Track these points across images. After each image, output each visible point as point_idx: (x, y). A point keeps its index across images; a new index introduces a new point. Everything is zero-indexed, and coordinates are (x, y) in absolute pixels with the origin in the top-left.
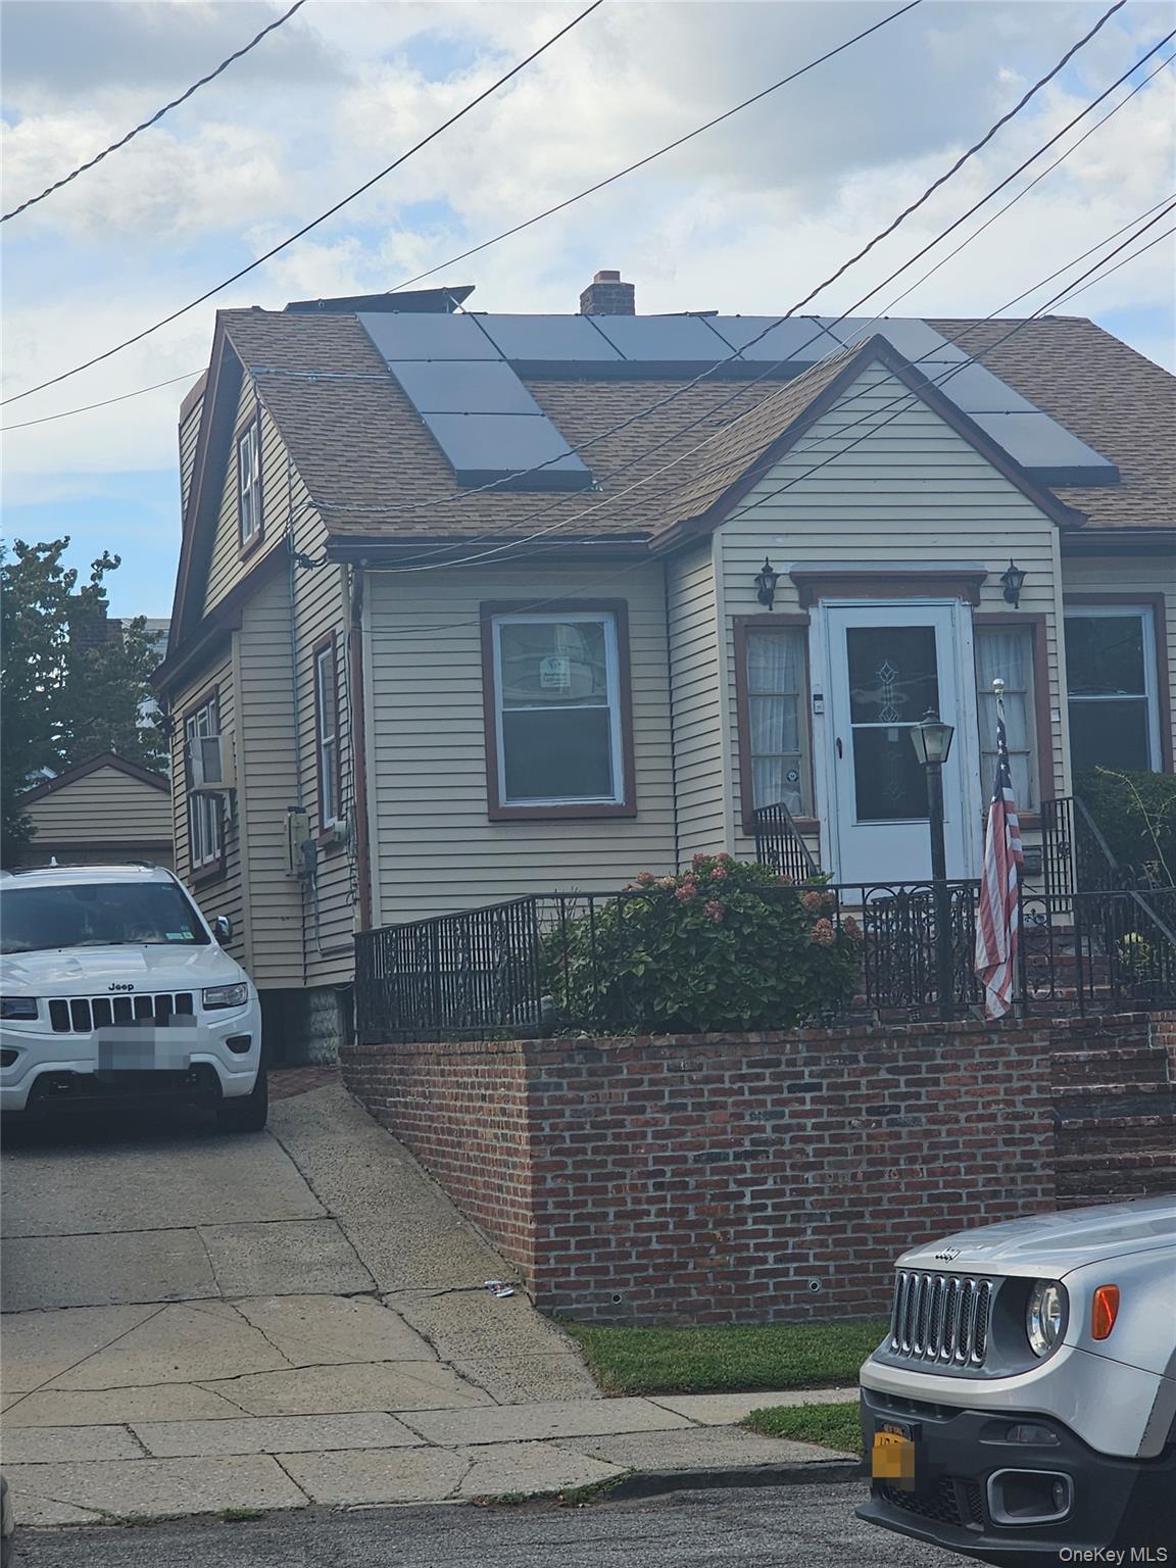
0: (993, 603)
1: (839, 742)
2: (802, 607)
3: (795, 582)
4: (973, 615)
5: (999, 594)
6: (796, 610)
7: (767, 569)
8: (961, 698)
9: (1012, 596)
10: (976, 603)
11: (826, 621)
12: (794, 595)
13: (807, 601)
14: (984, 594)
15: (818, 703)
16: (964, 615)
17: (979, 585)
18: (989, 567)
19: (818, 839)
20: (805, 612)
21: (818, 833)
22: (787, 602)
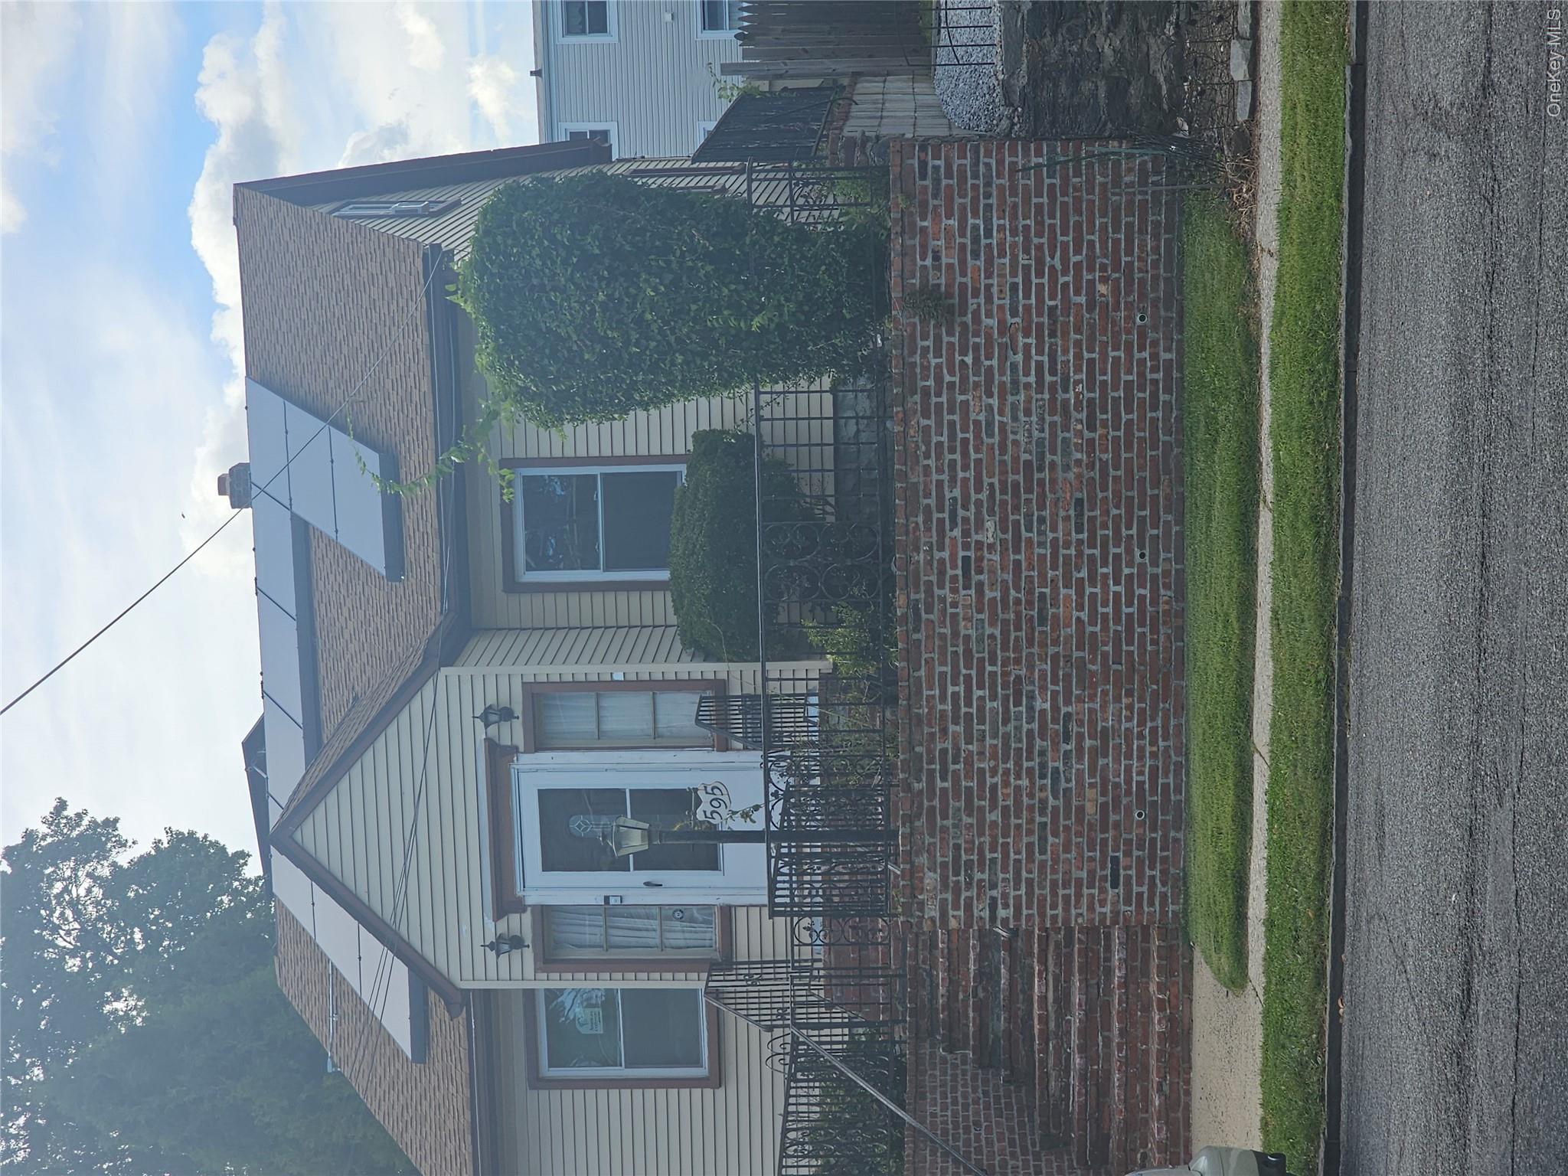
0: (514, 733)
1: (648, 884)
2: (524, 911)
3: (503, 917)
4: (525, 752)
5: (505, 726)
6: (527, 917)
7: (492, 946)
8: (606, 766)
9: (507, 714)
10: (515, 750)
11: (537, 889)
12: (514, 918)
13: (520, 907)
14: (506, 741)
15: (612, 901)
16: (526, 760)
17: (498, 745)
18: (481, 736)
19: (735, 906)
20: (529, 909)
21: (730, 907)
22: (522, 924)
